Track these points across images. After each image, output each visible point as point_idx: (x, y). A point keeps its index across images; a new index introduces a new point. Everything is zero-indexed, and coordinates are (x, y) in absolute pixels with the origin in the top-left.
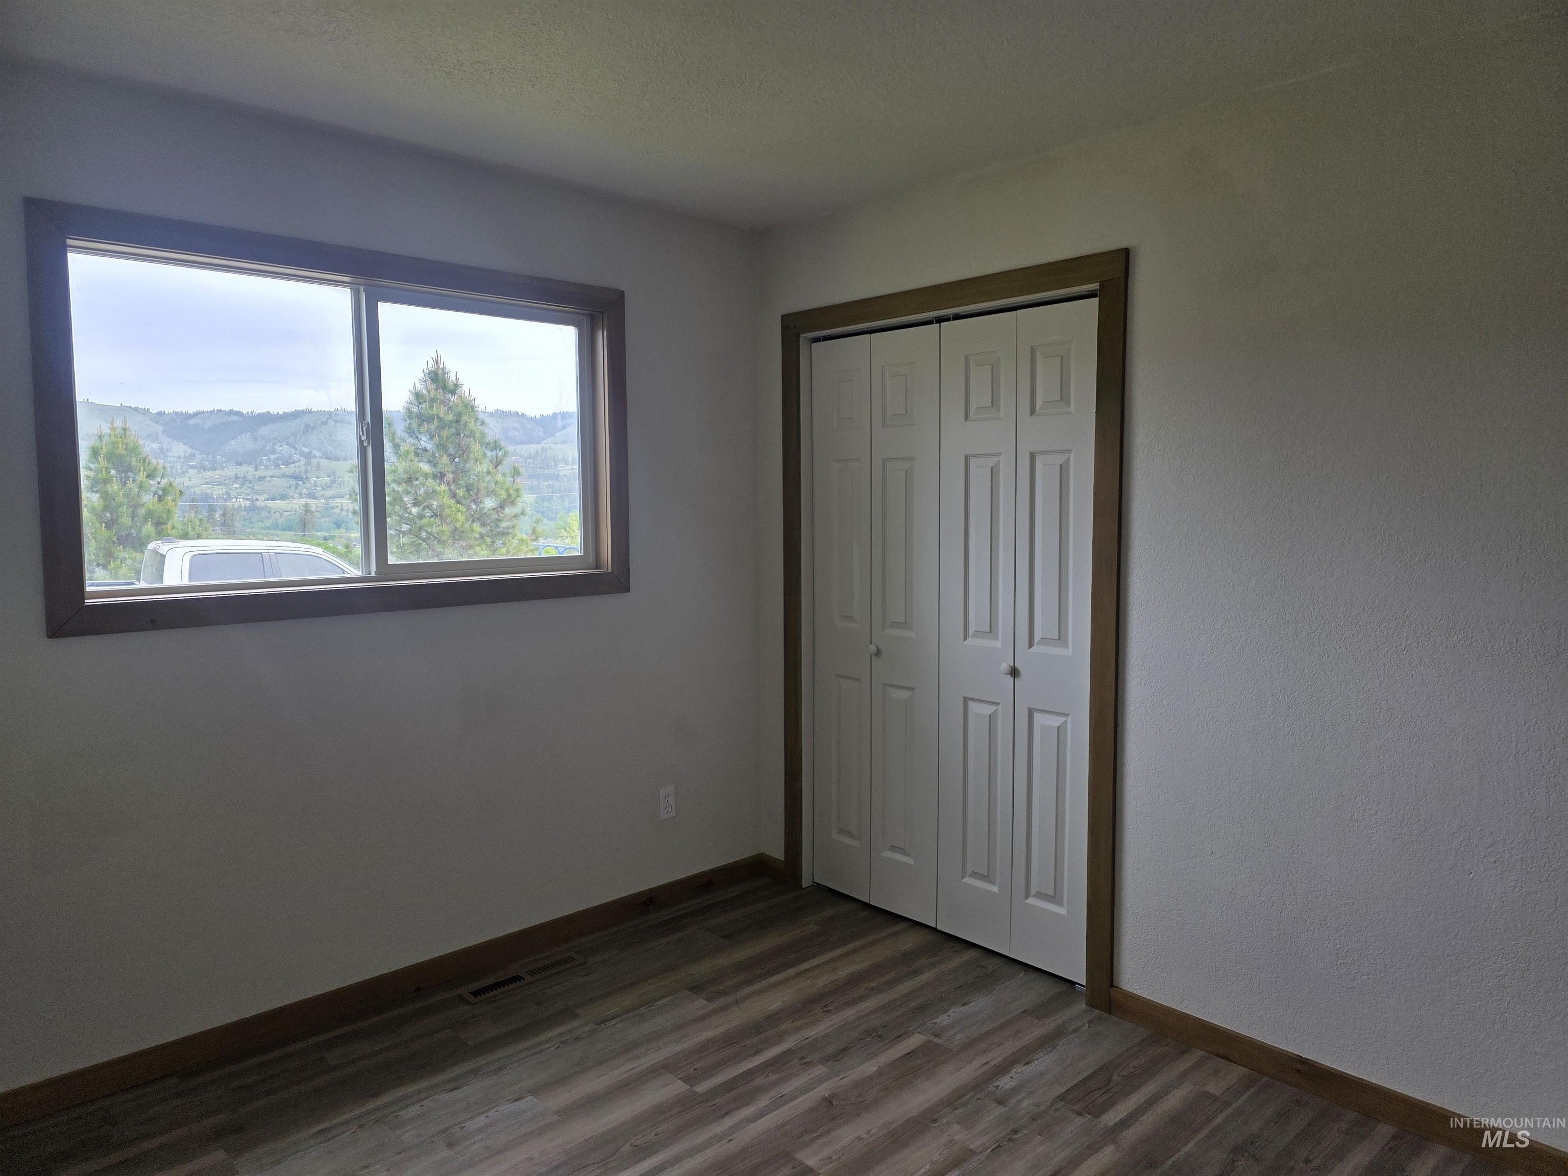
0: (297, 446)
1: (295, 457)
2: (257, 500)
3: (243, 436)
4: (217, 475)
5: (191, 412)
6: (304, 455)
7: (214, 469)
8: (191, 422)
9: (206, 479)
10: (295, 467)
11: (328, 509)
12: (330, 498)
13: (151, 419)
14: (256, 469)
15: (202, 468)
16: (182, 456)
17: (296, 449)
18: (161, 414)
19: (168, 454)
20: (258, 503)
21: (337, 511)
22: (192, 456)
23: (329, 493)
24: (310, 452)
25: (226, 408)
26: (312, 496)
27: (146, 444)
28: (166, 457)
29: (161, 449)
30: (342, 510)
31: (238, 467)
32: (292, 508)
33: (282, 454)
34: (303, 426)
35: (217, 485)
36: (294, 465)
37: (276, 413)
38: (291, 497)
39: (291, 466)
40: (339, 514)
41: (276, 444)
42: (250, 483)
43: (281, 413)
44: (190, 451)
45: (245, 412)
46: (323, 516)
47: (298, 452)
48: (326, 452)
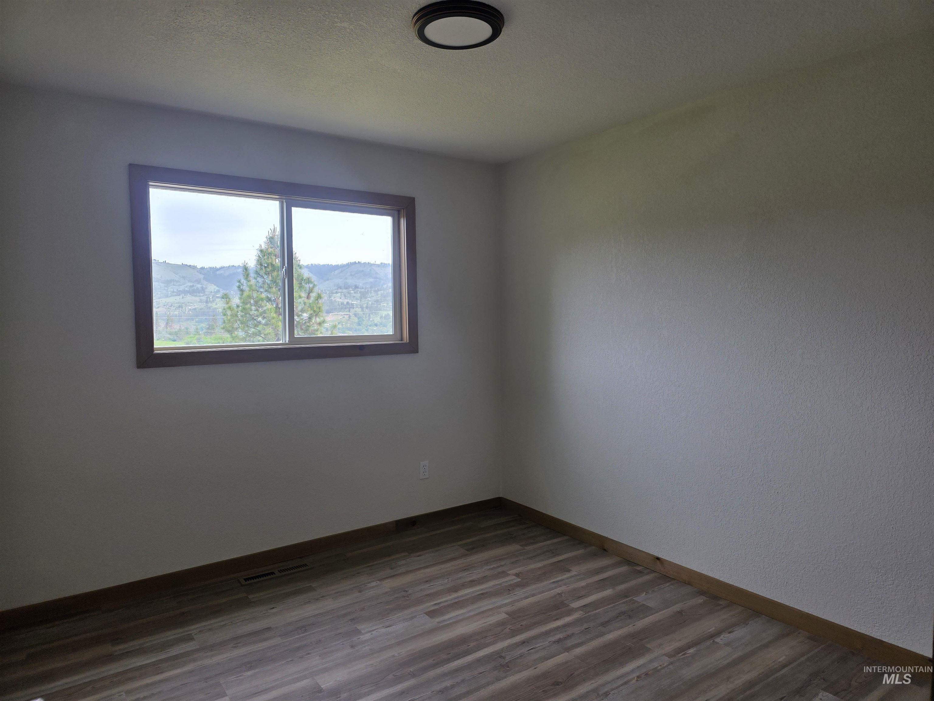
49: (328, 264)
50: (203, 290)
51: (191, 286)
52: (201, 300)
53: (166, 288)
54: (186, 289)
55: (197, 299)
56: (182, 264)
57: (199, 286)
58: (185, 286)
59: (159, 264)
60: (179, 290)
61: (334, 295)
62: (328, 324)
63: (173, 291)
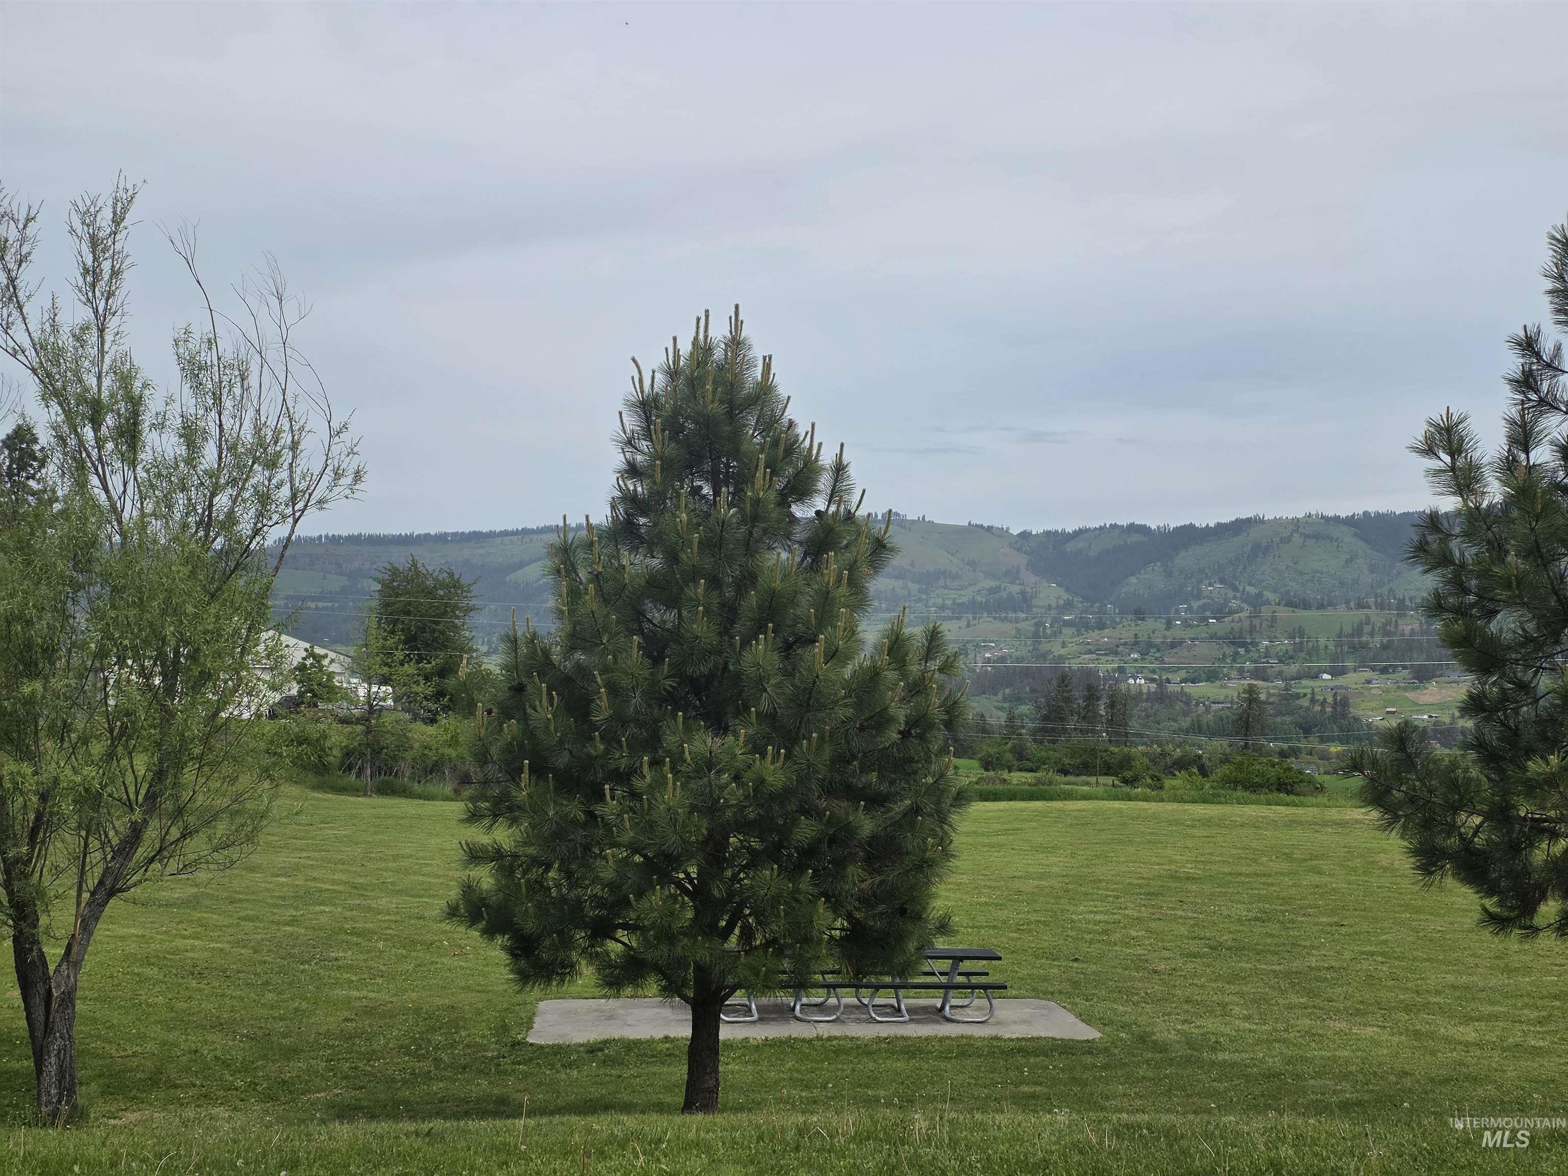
0: (1237, 584)
1: (1234, 604)
2: (1168, 681)
3: (1150, 569)
4: (1105, 638)
5: (1069, 530)
6: (1247, 599)
7: (1101, 626)
8: (1070, 547)
9: (1088, 644)
10: (1233, 621)
11: (1288, 697)
12: (1293, 679)
13: (1010, 544)
14: (1169, 624)
15: (1082, 625)
16: (1054, 605)
17: (1236, 589)
18: (1025, 535)
19: (1034, 602)
20: (1171, 688)
21: (1305, 703)
22: (1070, 604)
23: (1293, 668)
24: (1260, 595)
25: (1123, 522)
26: (1260, 674)
27: (1002, 587)
28: (1030, 606)
29: (1023, 593)
30: (1313, 701)
31: (1140, 622)
32: (1227, 697)
33: (1212, 599)
34: (1249, 548)
35: (1106, 655)
36: (1230, 618)
37: (1204, 526)
38: (1226, 676)
39: (1226, 619)
40: (1308, 709)
41: (1201, 581)
42: (1158, 650)
43: (1212, 525)
44: (1065, 596)
45: (1153, 527)
46: (1281, 714)
47: (1238, 595)
48: (1287, 593)
50: (1026, 600)
51: (992, 591)
52: (1018, 630)
53: (924, 597)
54: (980, 599)
55: (1007, 627)
56: (970, 523)
57: (1015, 589)
58: (978, 587)
59: (907, 524)
60: (958, 601)
62: (1426, 717)
63: (943, 604)
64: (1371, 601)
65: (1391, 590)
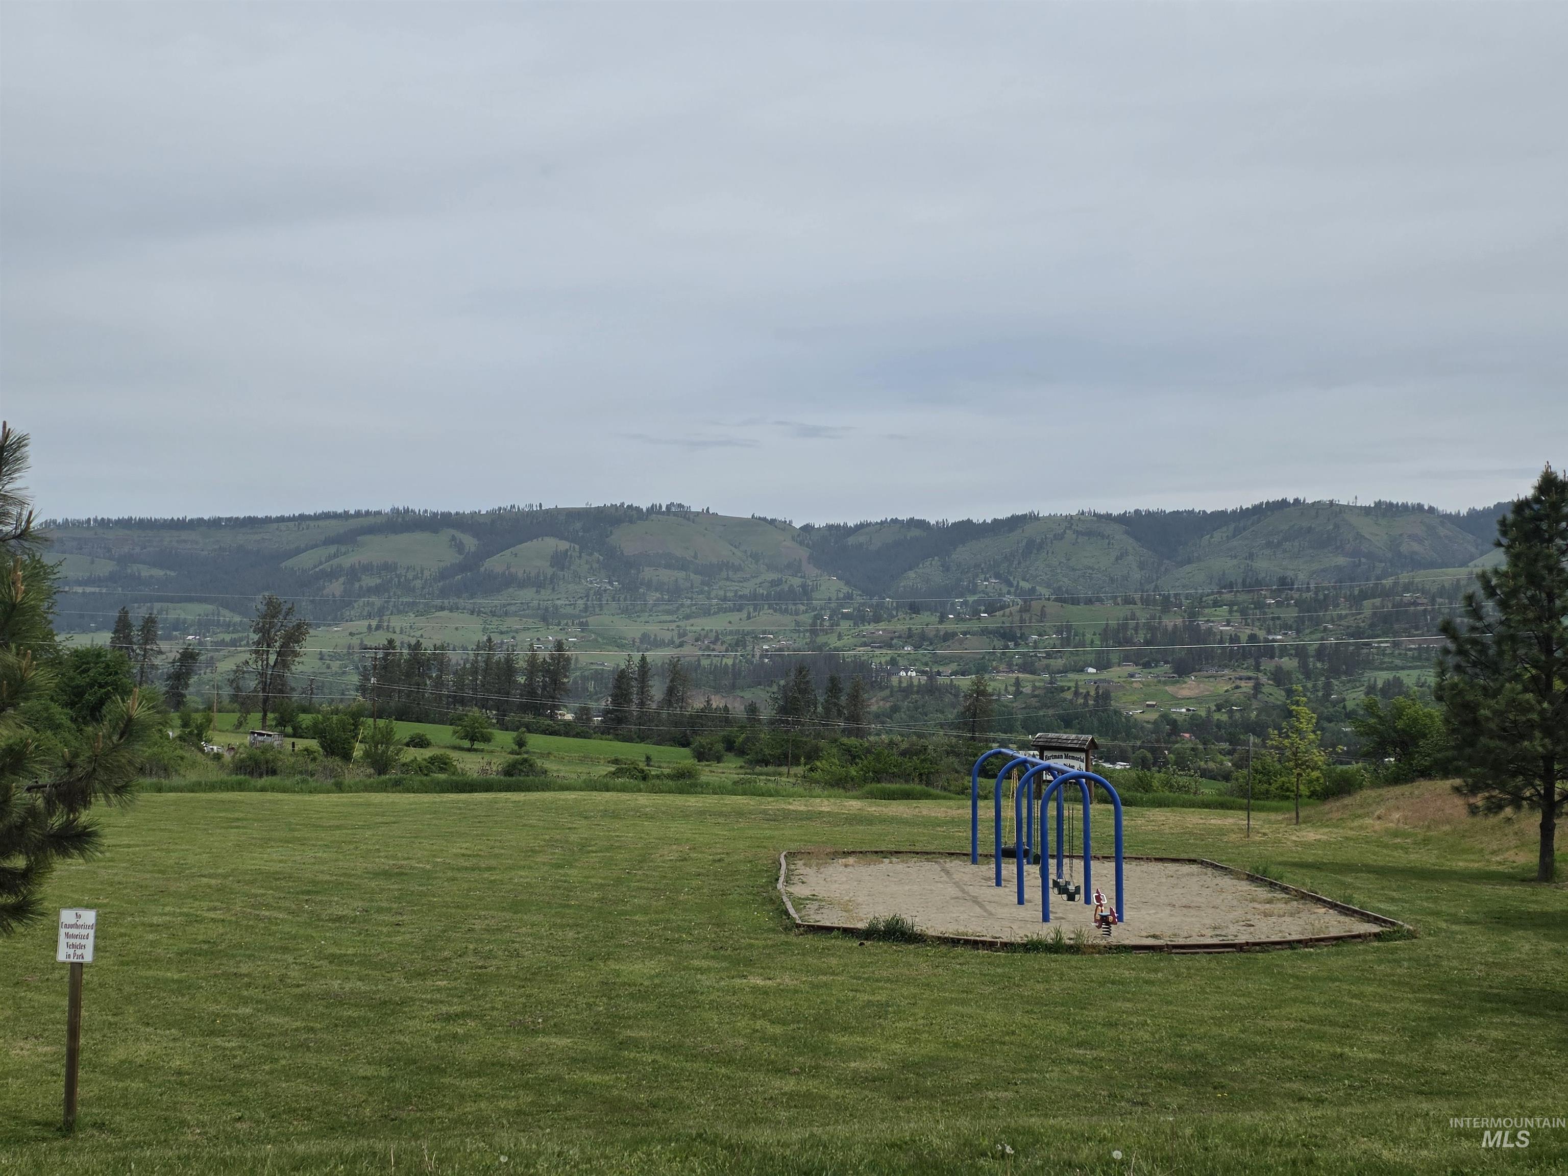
0: (1011, 578)
1: (1007, 598)
2: (939, 673)
3: (929, 563)
4: (880, 630)
5: (851, 524)
6: (1019, 592)
7: (877, 619)
8: (851, 540)
9: (864, 636)
10: (1003, 616)
11: (1053, 691)
12: (1060, 672)
13: (793, 538)
14: (943, 619)
15: (859, 618)
16: (834, 597)
17: (1010, 584)
18: (807, 528)
19: (814, 595)
20: (941, 680)
21: (1069, 695)
22: (849, 597)
23: (1059, 663)
24: (1033, 590)
25: (904, 517)
26: (1027, 667)
27: (784, 580)
28: (810, 599)
29: (804, 586)
30: (1076, 693)
31: (914, 615)
32: (994, 689)
33: (987, 594)
34: (1024, 543)
35: (880, 647)
36: (1001, 612)
37: (981, 521)
38: (995, 668)
39: (997, 613)
40: (1071, 701)
41: (977, 576)
42: (931, 644)
43: (989, 521)
44: (846, 589)
45: (932, 522)
46: (1044, 706)
47: (1012, 590)
48: (1060, 588)
49: (1191, 509)
50: (806, 593)
51: (774, 583)
52: (798, 624)
53: (706, 588)
54: (761, 591)
55: (787, 619)
56: (753, 516)
57: (796, 581)
58: (758, 581)
59: (691, 517)
60: (740, 593)
61: (1207, 611)
62: (1184, 710)
63: (725, 596)
64: (1137, 596)
65: (1156, 586)
